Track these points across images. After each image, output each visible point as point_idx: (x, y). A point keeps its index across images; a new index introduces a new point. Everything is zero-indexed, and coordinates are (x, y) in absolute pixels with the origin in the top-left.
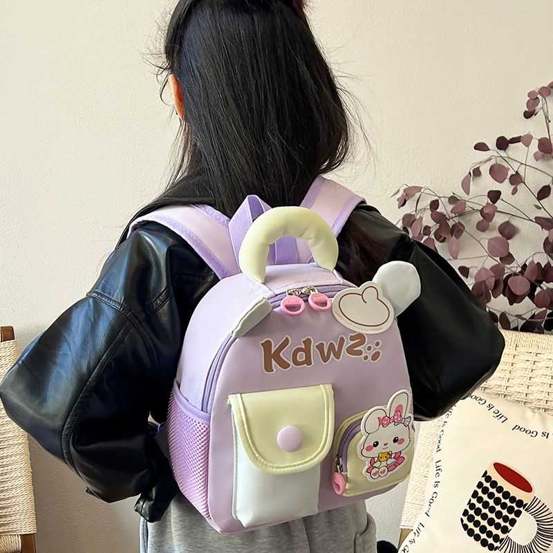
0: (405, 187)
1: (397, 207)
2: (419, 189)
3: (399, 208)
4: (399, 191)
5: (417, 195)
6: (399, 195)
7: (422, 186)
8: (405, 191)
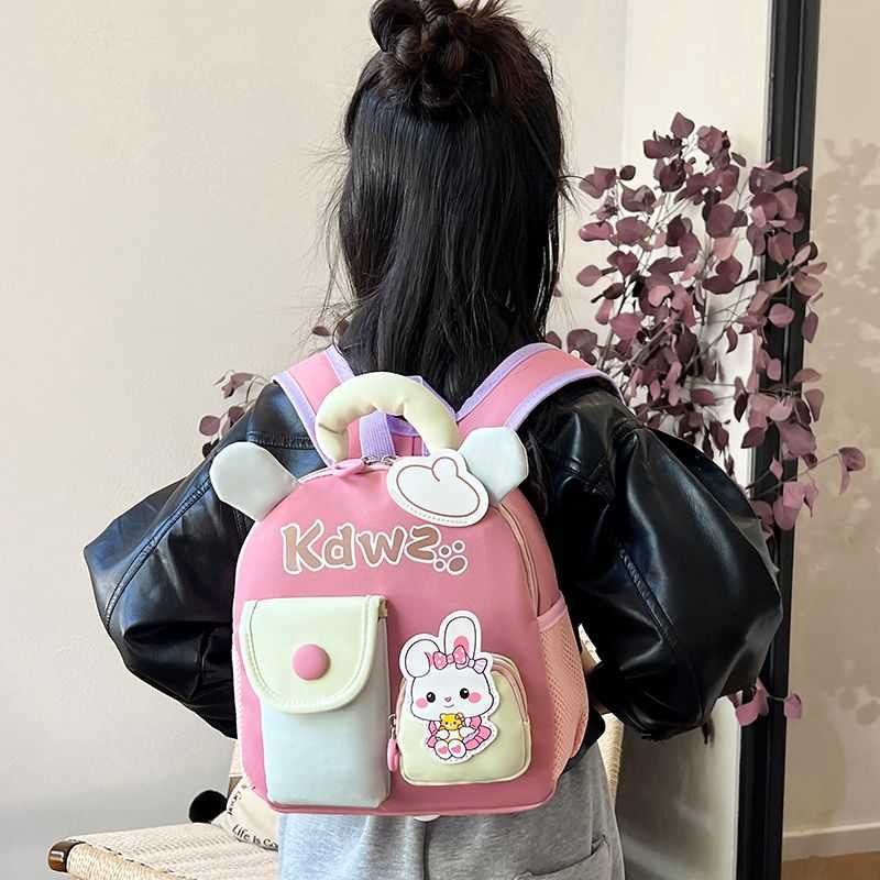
0: (232, 374)
1: (223, 397)
2: (249, 377)
3: (226, 397)
4: (224, 378)
5: (247, 383)
6: (223, 384)
7: (255, 373)
8: (232, 377)
